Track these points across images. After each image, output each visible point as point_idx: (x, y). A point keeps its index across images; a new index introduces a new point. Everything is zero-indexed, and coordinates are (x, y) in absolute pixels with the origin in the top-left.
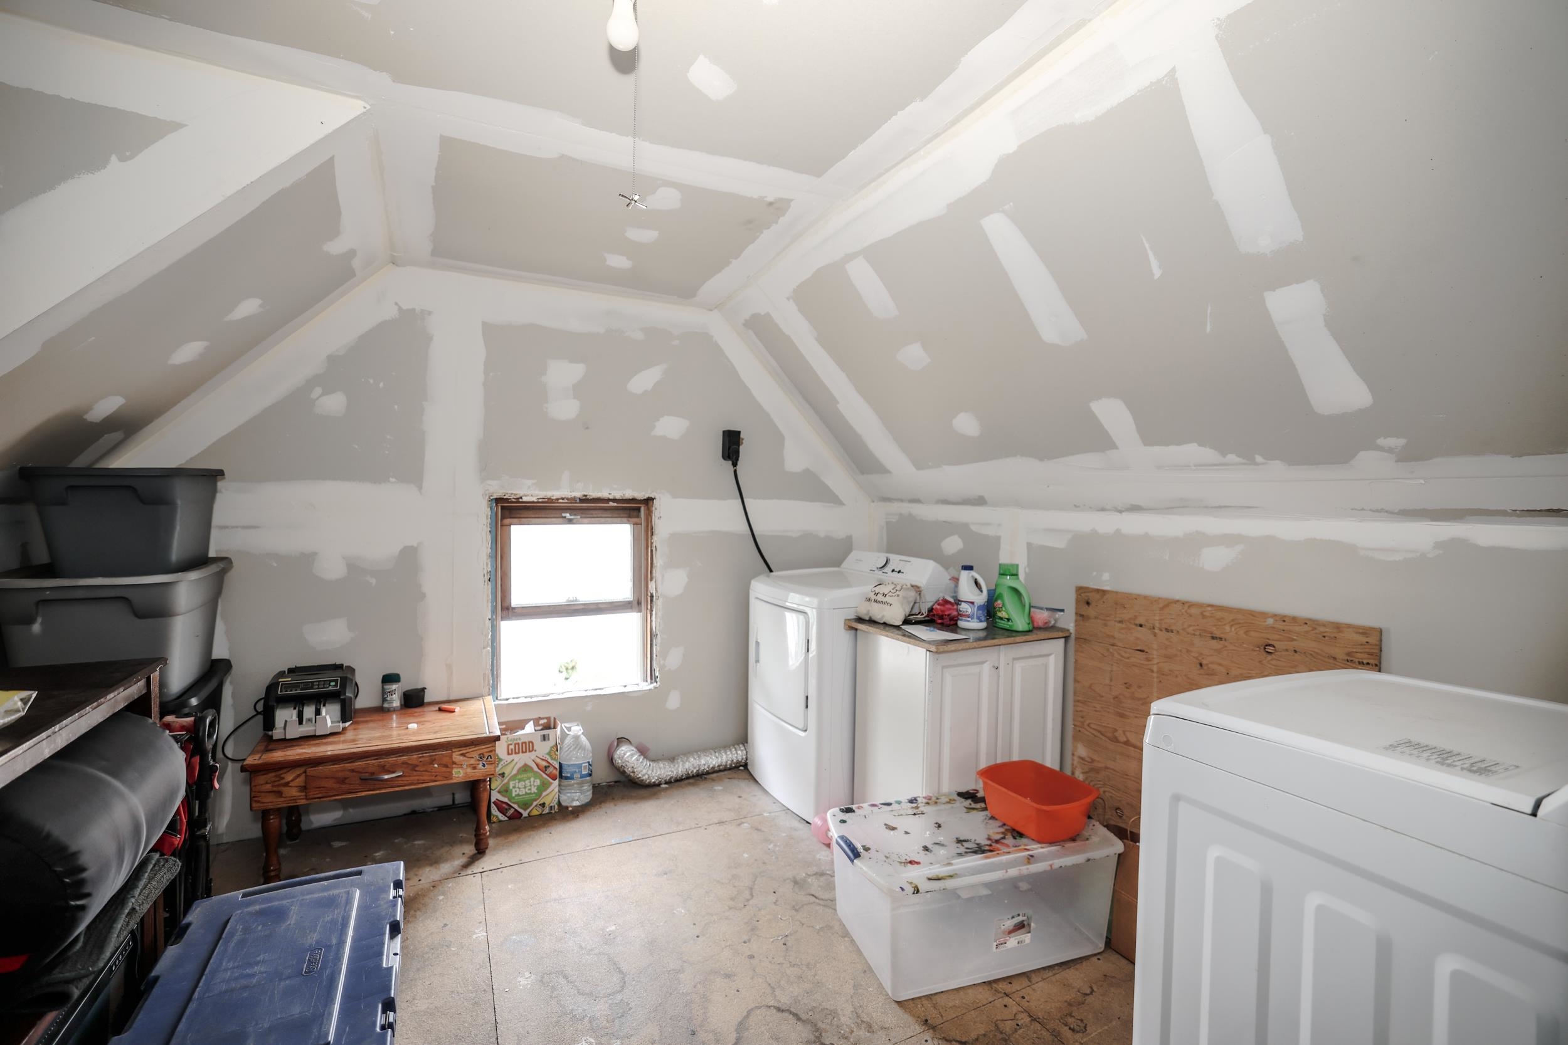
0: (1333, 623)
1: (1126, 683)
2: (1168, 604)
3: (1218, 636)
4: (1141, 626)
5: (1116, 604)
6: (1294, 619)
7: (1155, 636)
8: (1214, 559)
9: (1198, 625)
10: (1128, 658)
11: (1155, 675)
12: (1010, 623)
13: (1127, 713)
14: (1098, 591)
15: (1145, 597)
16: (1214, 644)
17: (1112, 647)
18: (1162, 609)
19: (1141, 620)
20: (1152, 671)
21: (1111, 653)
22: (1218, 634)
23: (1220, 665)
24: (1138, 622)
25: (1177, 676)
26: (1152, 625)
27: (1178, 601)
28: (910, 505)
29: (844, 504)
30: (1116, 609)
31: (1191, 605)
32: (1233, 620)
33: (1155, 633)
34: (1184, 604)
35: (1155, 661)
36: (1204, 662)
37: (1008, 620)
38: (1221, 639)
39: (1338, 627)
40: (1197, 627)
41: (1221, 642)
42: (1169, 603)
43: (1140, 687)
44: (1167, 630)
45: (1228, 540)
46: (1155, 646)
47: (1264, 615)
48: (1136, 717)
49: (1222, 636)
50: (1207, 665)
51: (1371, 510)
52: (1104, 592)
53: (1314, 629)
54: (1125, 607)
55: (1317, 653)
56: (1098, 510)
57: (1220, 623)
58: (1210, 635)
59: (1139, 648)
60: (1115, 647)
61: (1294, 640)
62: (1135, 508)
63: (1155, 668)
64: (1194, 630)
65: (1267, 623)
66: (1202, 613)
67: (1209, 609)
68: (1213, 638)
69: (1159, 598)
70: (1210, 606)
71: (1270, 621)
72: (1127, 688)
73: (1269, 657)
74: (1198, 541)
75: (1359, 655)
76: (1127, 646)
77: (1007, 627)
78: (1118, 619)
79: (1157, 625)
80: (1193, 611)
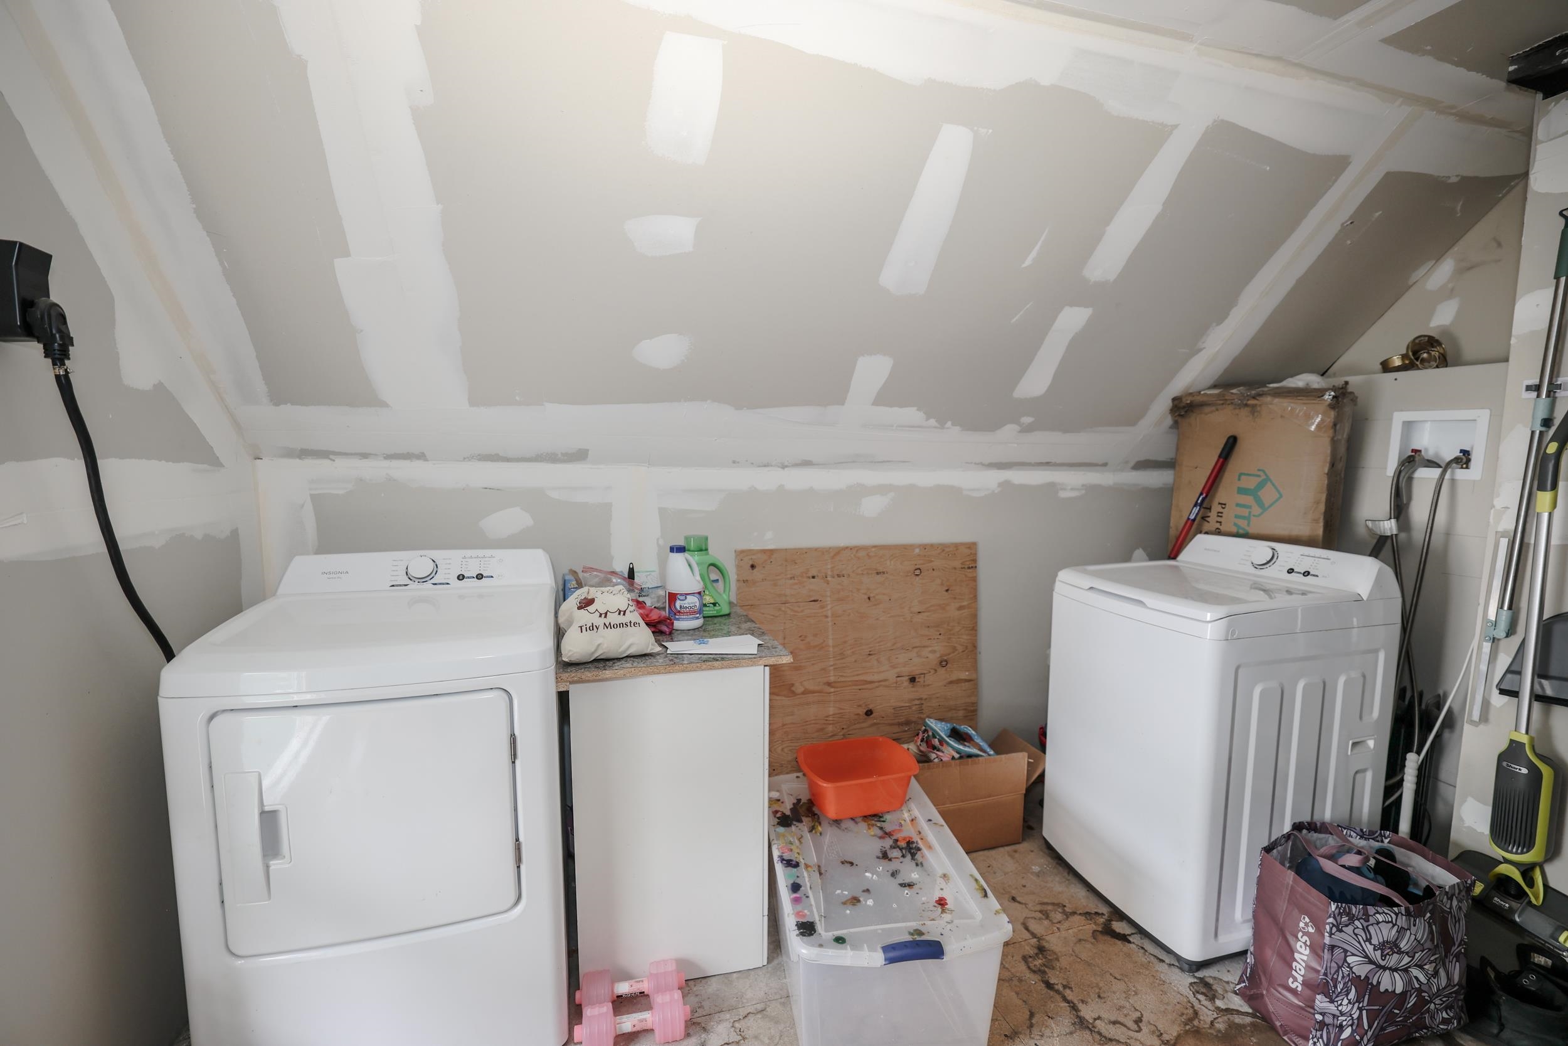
0: (952, 544)
1: (800, 637)
2: (837, 552)
3: (881, 571)
4: (813, 577)
5: (786, 561)
6: (932, 546)
7: (828, 584)
8: (872, 506)
9: (865, 566)
10: (802, 611)
11: (829, 619)
12: (717, 608)
13: (803, 664)
14: (764, 551)
15: (816, 549)
16: (879, 578)
17: (784, 605)
18: (833, 558)
19: (814, 572)
20: (827, 617)
21: (784, 611)
22: (881, 569)
23: (884, 594)
24: (810, 575)
25: (849, 615)
26: (824, 574)
27: (847, 548)
28: (387, 463)
29: (221, 465)
30: (786, 566)
31: (858, 549)
32: (892, 555)
33: (828, 581)
34: (851, 549)
35: (829, 607)
36: (872, 595)
37: (714, 604)
38: (884, 573)
39: (957, 546)
40: (865, 567)
41: (884, 575)
42: (839, 551)
43: (815, 635)
44: (839, 576)
45: (882, 489)
46: (828, 594)
47: (912, 547)
48: (813, 664)
49: (884, 570)
50: (874, 597)
51: (975, 464)
52: (772, 551)
53: (943, 550)
54: (796, 563)
55: (946, 568)
56: (759, 466)
57: (882, 560)
58: (875, 571)
59: (813, 599)
60: (787, 605)
61: (932, 561)
62: (807, 464)
63: (829, 613)
64: (862, 571)
65: (915, 553)
66: (868, 555)
67: (873, 549)
68: (878, 573)
69: (830, 548)
70: (875, 547)
71: (917, 551)
72: (802, 640)
73: (917, 578)
74: (859, 492)
75: (968, 563)
76: (800, 600)
77: (714, 613)
78: (789, 576)
79: (829, 573)
80: (862, 554)
